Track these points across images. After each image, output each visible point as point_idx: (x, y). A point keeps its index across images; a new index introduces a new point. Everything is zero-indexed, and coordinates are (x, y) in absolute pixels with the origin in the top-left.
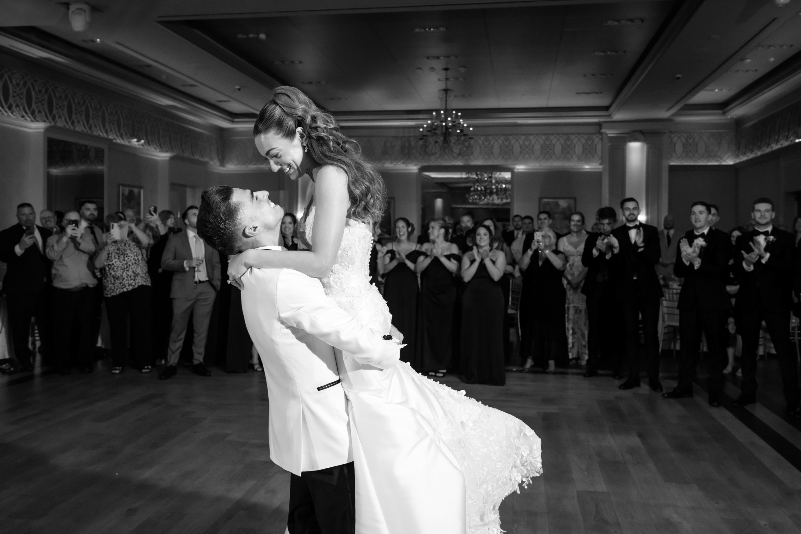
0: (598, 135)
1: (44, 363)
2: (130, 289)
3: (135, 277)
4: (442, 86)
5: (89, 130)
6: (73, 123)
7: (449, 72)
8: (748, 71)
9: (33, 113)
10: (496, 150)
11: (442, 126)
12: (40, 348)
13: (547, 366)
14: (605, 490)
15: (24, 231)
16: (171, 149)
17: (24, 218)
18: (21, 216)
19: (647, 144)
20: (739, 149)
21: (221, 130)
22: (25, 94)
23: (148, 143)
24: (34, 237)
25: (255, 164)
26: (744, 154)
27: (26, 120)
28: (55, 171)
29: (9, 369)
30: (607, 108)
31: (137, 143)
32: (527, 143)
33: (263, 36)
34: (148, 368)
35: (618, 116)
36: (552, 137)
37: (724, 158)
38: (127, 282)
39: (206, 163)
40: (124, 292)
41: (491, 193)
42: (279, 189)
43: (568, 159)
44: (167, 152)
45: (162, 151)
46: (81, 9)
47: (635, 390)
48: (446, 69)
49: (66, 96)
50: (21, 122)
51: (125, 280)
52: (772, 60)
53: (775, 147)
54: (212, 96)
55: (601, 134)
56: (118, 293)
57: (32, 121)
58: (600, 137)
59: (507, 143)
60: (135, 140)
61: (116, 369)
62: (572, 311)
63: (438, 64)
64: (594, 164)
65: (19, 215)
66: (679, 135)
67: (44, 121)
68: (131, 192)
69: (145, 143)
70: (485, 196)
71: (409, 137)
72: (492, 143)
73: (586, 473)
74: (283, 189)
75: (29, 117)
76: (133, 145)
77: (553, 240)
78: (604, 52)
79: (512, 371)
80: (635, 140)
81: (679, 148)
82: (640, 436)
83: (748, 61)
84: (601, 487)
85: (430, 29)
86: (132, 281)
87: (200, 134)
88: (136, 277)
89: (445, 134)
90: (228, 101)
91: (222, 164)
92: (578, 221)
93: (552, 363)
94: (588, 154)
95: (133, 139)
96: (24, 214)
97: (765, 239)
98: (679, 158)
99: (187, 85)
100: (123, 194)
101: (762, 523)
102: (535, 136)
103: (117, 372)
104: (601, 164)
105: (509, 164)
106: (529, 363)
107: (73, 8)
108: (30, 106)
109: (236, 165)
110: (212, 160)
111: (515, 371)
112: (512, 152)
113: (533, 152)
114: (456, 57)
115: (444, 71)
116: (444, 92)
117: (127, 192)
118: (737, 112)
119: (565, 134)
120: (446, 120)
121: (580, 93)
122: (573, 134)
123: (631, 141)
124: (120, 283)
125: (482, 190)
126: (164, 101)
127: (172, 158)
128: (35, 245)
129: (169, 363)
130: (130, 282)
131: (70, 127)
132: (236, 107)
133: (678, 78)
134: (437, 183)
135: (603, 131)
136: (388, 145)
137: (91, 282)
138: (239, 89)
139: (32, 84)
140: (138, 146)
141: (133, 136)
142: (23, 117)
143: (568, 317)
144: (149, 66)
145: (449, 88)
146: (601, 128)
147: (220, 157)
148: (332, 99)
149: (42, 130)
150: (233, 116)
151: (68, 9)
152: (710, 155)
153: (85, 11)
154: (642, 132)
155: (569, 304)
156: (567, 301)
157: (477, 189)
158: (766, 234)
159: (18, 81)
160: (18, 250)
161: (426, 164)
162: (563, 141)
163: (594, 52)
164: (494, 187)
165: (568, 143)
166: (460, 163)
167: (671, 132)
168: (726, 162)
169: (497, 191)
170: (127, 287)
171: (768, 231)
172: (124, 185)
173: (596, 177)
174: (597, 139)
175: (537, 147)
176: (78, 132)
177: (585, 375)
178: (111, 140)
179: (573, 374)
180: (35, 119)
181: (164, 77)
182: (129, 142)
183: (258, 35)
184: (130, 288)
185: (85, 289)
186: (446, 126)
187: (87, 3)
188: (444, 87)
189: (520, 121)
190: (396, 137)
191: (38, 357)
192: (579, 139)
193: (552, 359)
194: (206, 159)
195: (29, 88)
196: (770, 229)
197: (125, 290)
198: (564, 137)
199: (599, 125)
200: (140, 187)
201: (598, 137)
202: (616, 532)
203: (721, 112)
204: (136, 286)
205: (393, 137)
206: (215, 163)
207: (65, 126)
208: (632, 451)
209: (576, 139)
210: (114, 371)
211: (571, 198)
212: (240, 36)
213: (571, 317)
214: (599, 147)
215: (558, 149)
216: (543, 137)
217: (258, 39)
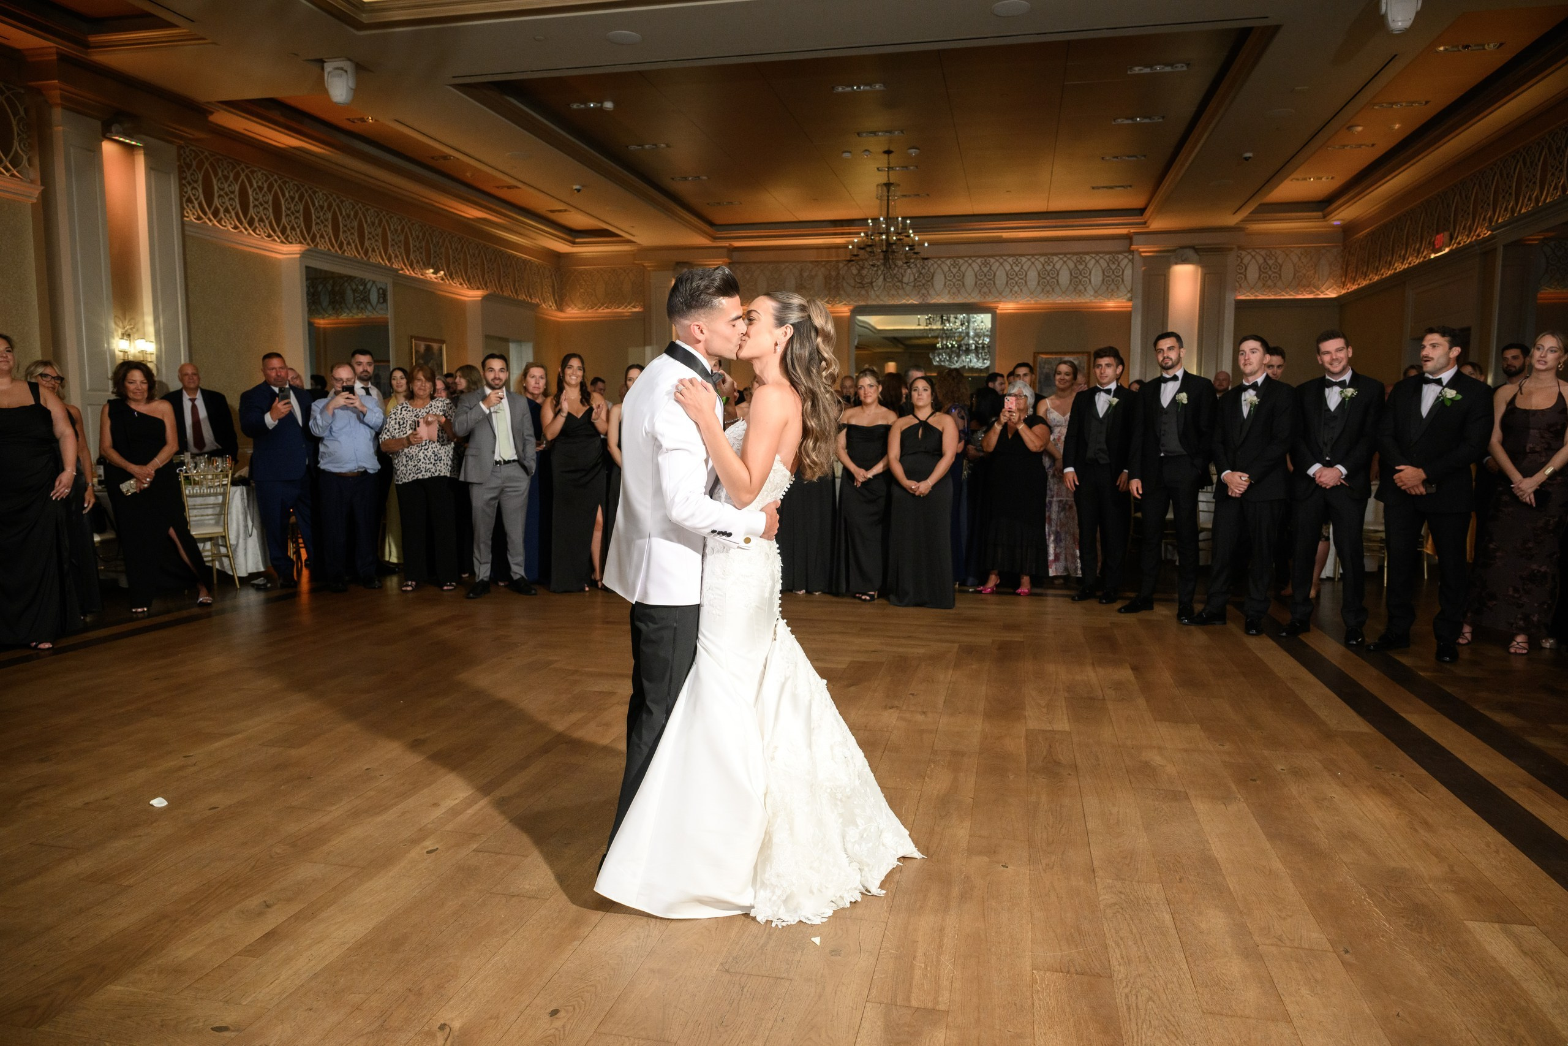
0: (1126, 254)
1: (312, 578)
2: (426, 477)
3: (435, 460)
4: (882, 178)
5: (364, 257)
6: (341, 247)
7: (892, 155)
8: (1360, 146)
9: (283, 232)
10: (970, 280)
11: (882, 240)
12: (306, 560)
13: (1018, 585)
14: (1067, 728)
15: (275, 395)
16: (486, 286)
17: (273, 374)
18: (269, 372)
19: (1202, 267)
20: (1346, 274)
21: (558, 256)
22: (270, 202)
23: (450, 275)
24: (289, 403)
25: (607, 307)
26: (1354, 280)
27: (274, 240)
28: (322, 322)
29: (265, 585)
30: (1141, 211)
31: (433, 276)
32: (1017, 269)
33: (609, 105)
34: (451, 585)
35: (1156, 224)
36: (1056, 259)
37: (1323, 289)
38: (424, 465)
39: (537, 305)
40: (418, 480)
41: (968, 351)
42: (645, 345)
43: (1080, 293)
44: (478, 289)
45: (471, 288)
46: (342, 69)
47: (1143, 615)
48: (888, 152)
49: (330, 206)
50: (268, 244)
51: (421, 463)
52: (1397, 126)
53: (1400, 267)
54: (542, 203)
55: (1131, 252)
56: (410, 480)
57: (282, 242)
58: (1130, 257)
59: (985, 270)
60: (431, 271)
61: (407, 586)
62: (1055, 508)
63: (877, 144)
64: (1120, 300)
65: (265, 370)
66: (1253, 253)
67: (300, 242)
68: (428, 349)
69: (445, 274)
70: (959, 356)
71: (837, 262)
72: (963, 269)
73: (1044, 710)
74: (650, 344)
75: (279, 238)
76: (429, 279)
77: (1031, 400)
78: (1132, 119)
79: (968, 592)
80: (1185, 261)
81: (1253, 273)
82: (1135, 668)
83: (1360, 129)
84: (1063, 724)
85: (859, 87)
86: (431, 466)
87: (525, 262)
88: (438, 462)
89: (886, 251)
90: (565, 211)
91: (560, 309)
92: (1067, 374)
93: (1026, 580)
94: (1111, 284)
95: (429, 269)
96: (273, 369)
97: (1341, 392)
98: (1252, 288)
99: (503, 187)
100: (417, 352)
101: (1279, 767)
102: (1029, 257)
103: (409, 589)
104: (1130, 300)
105: (989, 301)
106: (993, 581)
107: (329, 67)
108: (278, 220)
109: (580, 309)
110: (545, 303)
111: (972, 592)
112: (994, 283)
113: (1026, 282)
114: (902, 132)
115: (886, 156)
116: (885, 189)
117: (422, 348)
118: (1344, 214)
119: (1074, 254)
120: (887, 232)
121: (1098, 188)
122: (1087, 253)
123: (1176, 263)
124: (415, 466)
125: (953, 346)
126: (472, 213)
127: (485, 298)
128: (291, 415)
129: (479, 576)
130: (428, 466)
131: (336, 251)
132: (577, 220)
133: (1247, 159)
134: (887, 338)
135: (1134, 247)
136: (805, 274)
137: (372, 465)
138: (579, 190)
139: (280, 187)
140: (436, 280)
141: (428, 265)
142: (269, 236)
143: (1049, 517)
144: (446, 157)
145: (891, 181)
146: (1131, 244)
147: (557, 297)
148: (719, 204)
149: (298, 256)
150: (573, 234)
151: (323, 69)
152: (1300, 282)
153: (346, 71)
154: (1195, 249)
155: (1052, 497)
156: (1048, 492)
157: (946, 345)
158: (1342, 384)
159: (260, 183)
160: (270, 420)
161: (862, 303)
162: (1071, 265)
163: (1114, 120)
164: (971, 342)
165: (1081, 267)
166: (913, 301)
167: (1240, 248)
168: (1327, 294)
169: (976, 347)
170: (423, 473)
171: (1345, 381)
172: (418, 338)
173: (1122, 319)
174: (1126, 261)
175: (1033, 275)
176: (346, 259)
177: (1073, 599)
178: (396, 271)
179: (1055, 596)
180: (287, 240)
181: (469, 174)
182: (422, 275)
183: (602, 103)
184: (428, 475)
185: (363, 475)
186: (887, 240)
187: (349, 60)
188: (884, 180)
189: (1005, 235)
190: (816, 263)
191: (305, 573)
192: (1097, 261)
193: (1026, 575)
194: (536, 301)
195: (276, 194)
196: (1347, 377)
197: (420, 477)
198: (1074, 258)
199: (1129, 238)
200: (443, 342)
201: (1126, 257)
202: (1069, 774)
203: (1320, 214)
204: (436, 474)
205: (812, 262)
206: (551, 307)
207: (329, 249)
208: (1118, 686)
209: (1093, 261)
210: (404, 589)
211: (1083, 353)
212: (575, 106)
213: (1054, 516)
214: (1128, 272)
215: (1064, 277)
216: (1042, 259)
217: (601, 109)
